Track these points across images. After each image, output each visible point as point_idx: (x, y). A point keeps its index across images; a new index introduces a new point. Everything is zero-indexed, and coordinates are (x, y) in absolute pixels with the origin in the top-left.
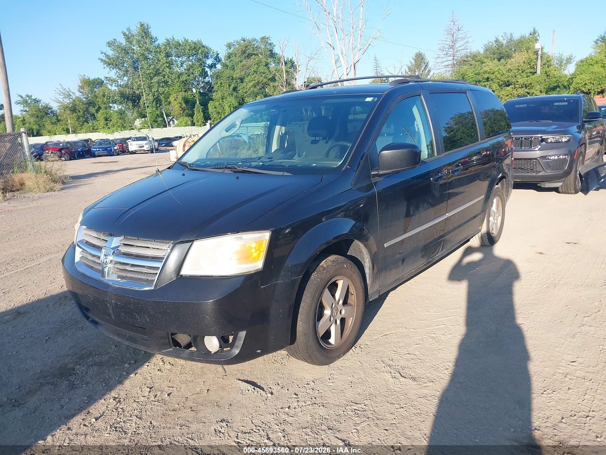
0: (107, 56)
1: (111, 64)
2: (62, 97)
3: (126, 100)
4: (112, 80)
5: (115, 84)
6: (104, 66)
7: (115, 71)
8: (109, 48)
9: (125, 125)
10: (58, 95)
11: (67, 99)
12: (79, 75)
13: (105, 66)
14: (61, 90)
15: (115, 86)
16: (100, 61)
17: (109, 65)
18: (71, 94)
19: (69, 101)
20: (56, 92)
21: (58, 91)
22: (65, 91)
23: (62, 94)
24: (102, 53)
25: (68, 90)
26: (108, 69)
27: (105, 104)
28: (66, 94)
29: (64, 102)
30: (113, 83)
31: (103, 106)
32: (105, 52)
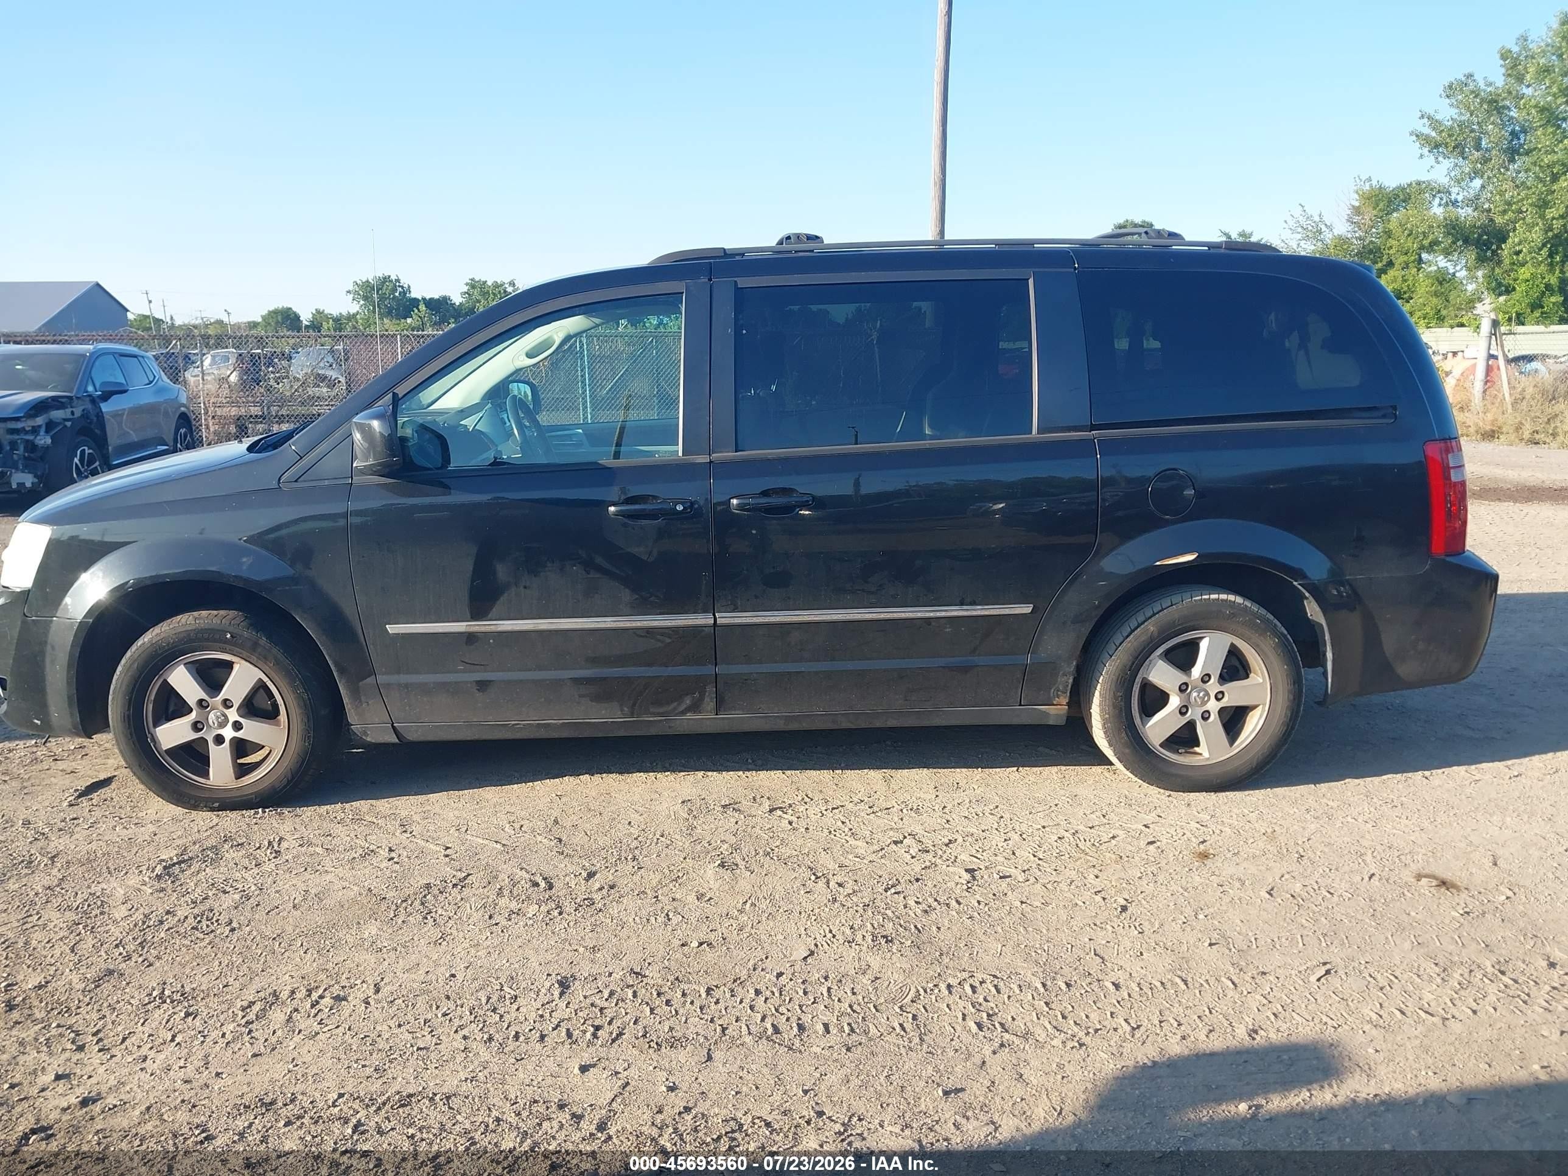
0: (1435, 123)
1: (1440, 145)
2: (1299, 236)
3: (1460, 243)
4: (1432, 190)
5: (1441, 199)
6: (1420, 151)
7: (1446, 164)
8: (1448, 101)
9: (1444, 312)
10: (1290, 232)
11: (1309, 243)
12: (1357, 179)
13: (1426, 151)
14: (1301, 218)
15: (1440, 205)
16: (1414, 138)
17: (1437, 146)
18: (1324, 228)
19: (1313, 247)
20: (1287, 227)
21: (1291, 223)
22: (1308, 222)
23: (1300, 230)
24: (1422, 117)
25: (1317, 219)
26: (1430, 159)
27: (1406, 254)
28: (1310, 228)
29: (1300, 249)
30: (1434, 196)
31: (1400, 260)
32: (1432, 113)
